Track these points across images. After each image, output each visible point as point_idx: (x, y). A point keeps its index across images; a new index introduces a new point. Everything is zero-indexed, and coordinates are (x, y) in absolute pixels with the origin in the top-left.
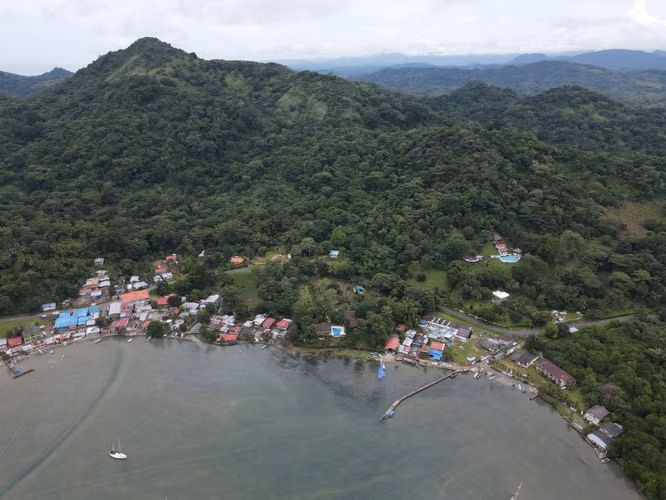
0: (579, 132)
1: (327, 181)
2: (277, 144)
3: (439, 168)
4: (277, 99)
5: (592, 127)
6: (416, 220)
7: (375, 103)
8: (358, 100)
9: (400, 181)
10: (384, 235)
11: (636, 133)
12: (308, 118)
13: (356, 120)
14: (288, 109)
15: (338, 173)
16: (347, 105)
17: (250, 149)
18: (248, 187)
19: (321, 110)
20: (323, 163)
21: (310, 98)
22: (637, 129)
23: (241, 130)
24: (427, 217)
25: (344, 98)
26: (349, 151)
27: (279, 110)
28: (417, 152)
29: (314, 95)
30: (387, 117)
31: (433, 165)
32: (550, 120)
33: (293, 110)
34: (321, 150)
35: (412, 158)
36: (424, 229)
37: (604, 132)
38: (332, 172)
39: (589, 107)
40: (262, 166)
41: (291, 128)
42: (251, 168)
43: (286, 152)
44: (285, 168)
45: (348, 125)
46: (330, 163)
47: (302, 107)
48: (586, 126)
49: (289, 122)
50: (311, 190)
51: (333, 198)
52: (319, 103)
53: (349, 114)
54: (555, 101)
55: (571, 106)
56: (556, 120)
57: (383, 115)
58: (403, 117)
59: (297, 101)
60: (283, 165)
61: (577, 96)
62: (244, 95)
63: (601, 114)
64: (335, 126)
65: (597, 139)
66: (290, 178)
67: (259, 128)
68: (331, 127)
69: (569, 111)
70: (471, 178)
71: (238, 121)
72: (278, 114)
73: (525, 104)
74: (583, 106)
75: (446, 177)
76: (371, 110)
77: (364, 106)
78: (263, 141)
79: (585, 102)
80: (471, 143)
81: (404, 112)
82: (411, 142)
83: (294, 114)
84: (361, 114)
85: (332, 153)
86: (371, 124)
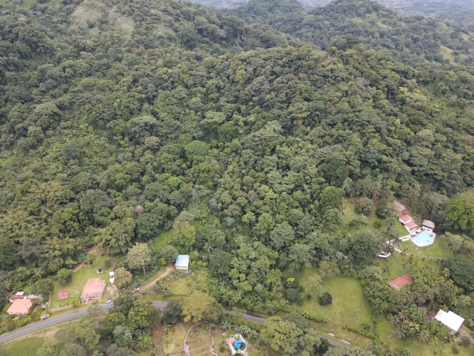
0: (373, 40)
1: (151, 129)
2: (76, 74)
3: (300, 108)
4: (70, 12)
5: (382, 36)
6: (291, 192)
7: (188, 17)
8: (170, 14)
10: (251, 225)
11: (415, 40)
12: (112, 37)
13: (170, 39)
14: (85, 26)
15: (162, 115)
16: (157, 19)
17: (41, 81)
18: (40, 141)
19: (127, 26)
20: (141, 101)
21: (112, 12)
22: (415, 36)
23: (24, 56)
24: (306, 187)
25: (153, 11)
26: (173, 82)
27: (73, 27)
28: (262, 84)
29: (115, 8)
30: (205, 33)
31: (288, 101)
32: (346, 30)
33: (91, 26)
34: (135, 81)
35: (258, 91)
36: (303, 205)
37: (393, 40)
38: (154, 114)
39: (373, 16)
40: (56, 110)
41: (93, 50)
42: (39, 115)
43: (88, 87)
44: (90, 111)
45: (162, 44)
46: (150, 100)
47: (102, 23)
48: (377, 35)
49: (89, 43)
50: (130, 140)
52: (124, 18)
53: (161, 30)
54: (345, 11)
55: (359, 15)
56: (352, 30)
57: (200, 31)
58: (222, 33)
59: (95, 16)
60: (87, 106)
61: (361, 6)
63: (384, 22)
64: (147, 47)
65: (388, 47)
66: (97, 124)
67: (50, 52)
68: (142, 47)
69: (357, 20)
70: (345, 120)
71: (18, 43)
72: (73, 32)
73: (318, 14)
74: (367, 15)
75: (311, 121)
76: (187, 26)
77: (177, 20)
78: (56, 71)
79: (369, 12)
80: (332, 71)
81: (221, 27)
82: (250, 69)
83: (95, 31)
84: (176, 31)
85: (151, 86)
86: (189, 44)
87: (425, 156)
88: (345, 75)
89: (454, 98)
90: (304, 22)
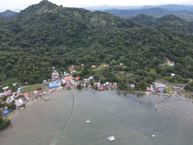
0: (175, 28)
1: (112, 43)
2: (93, 33)
3: (147, 39)
4: (90, 19)
5: (178, 27)
6: (143, 54)
7: (119, 20)
8: (115, 20)
9: (134, 43)
10: (135, 59)
11: (190, 29)
12: (100, 25)
13: (115, 25)
14: (94, 22)
15: (115, 41)
16: (112, 21)
18: (89, 45)
19: (104, 22)
20: (110, 38)
21: (100, 19)
22: (190, 27)
23: (82, 29)
24: (147, 53)
25: (111, 19)
26: (117, 35)
27: (91, 23)
28: (138, 35)
29: (101, 18)
30: (124, 24)
31: (144, 38)
32: (166, 25)
33: (95, 22)
34: (108, 34)
35: (138, 36)
36: (146, 57)
37: (182, 28)
38: (113, 41)
39: (177, 21)
40: (92, 39)
41: (96, 28)
42: (89, 40)
43: (98, 35)
44: (98, 40)
45: (113, 27)
46: (112, 38)
47: (98, 21)
48: (177, 27)
49: (95, 26)
50: (108, 46)
51: (116, 48)
52: (103, 20)
53: (113, 23)
54: (167, 19)
55: (172, 21)
56: (168, 25)
57: (123, 24)
58: (128, 24)
59: (96, 20)
60: (98, 39)
61: (173, 18)
62: (80, 18)
63: (180, 23)
64: (109, 27)
65: (180, 30)
66: (101, 42)
67: (87, 28)
68: (108, 27)
69: (171, 22)
70: (157, 42)
71: (81, 26)
72: (91, 24)
73: (158, 20)
74: (175, 21)
75: (149, 42)
76: (119, 22)
77: (117, 21)
78: (89, 32)
79: (175, 20)
80: (155, 32)
81: (128, 23)
82: (136, 32)
83: (96, 24)
84: (116, 24)
85: (112, 35)
86: (119, 27)
87: (175, 50)
88: (158, 33)
89: (188, 40)
90: (153, 22)
